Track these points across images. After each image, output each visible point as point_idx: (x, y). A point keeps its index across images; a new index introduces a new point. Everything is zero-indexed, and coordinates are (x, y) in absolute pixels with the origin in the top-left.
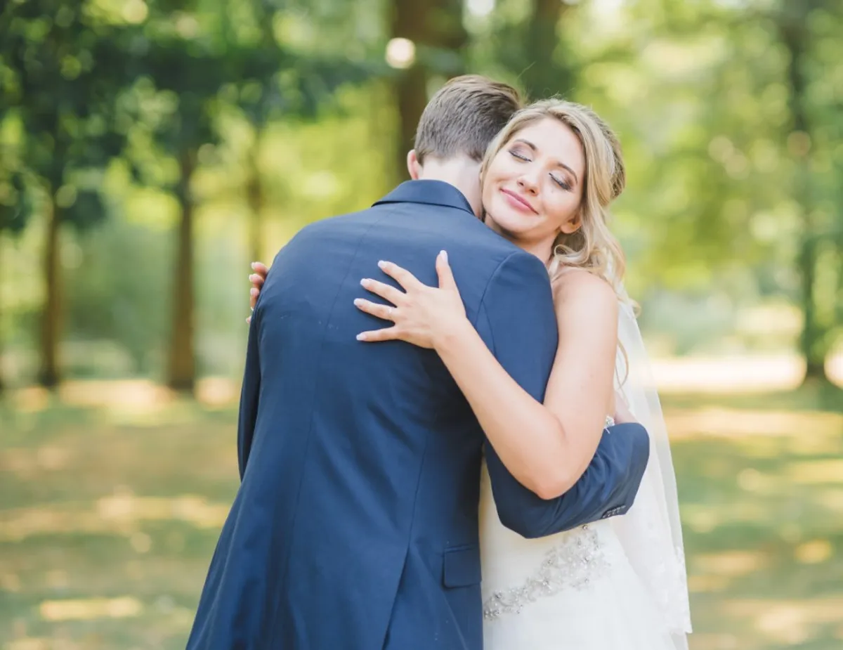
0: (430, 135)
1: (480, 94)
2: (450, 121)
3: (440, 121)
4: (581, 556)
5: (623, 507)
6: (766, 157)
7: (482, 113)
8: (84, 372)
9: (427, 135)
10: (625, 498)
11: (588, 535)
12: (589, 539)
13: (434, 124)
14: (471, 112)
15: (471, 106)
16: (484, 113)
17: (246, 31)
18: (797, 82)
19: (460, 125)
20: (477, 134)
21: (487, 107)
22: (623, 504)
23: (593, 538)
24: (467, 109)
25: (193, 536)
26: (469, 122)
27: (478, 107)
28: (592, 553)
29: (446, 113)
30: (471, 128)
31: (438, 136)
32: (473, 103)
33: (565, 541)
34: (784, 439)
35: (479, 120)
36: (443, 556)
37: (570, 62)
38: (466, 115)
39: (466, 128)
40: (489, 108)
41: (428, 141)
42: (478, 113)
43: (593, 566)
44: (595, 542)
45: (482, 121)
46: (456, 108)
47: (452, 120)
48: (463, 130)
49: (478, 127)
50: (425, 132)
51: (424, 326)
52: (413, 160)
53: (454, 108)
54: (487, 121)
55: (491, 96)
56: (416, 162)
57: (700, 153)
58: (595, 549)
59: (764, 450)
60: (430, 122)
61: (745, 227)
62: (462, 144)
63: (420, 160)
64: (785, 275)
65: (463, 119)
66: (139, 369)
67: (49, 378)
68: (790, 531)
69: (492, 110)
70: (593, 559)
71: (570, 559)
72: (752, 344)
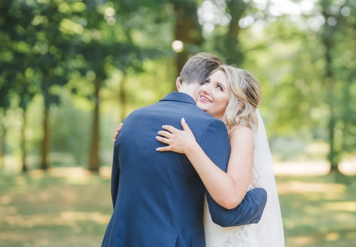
0: (186, 74)
1: (207, 61)
2: (194, 69)
3: (190, 69)
4: (240, 240)
5: (257, 220)
6: (316, 87)
7: (206, 68)
8: (57, 164)
9: (185, 73)
10: (258, 216)
11: (244, 232)
12: (244, 233)
13: (188, 70)
14: (202, 67)
15: (203, 65)
16: (207, 68)
17: (121, 37)
18: (328, 59)
19: (197, 72)
20: (203, 76)
21: (209, 66)
22: (257, 219)
23: (246, 233)
24: (201, 66)
25: (96, 227)
26: (201, 70)
27: (205, 66)
28: (245, 239)
29: (193, 66)
30: (202, 73)
31: (189, 74)
32: (204, 64)
33: (235, 233)
34: (321, 194)
35: (205, 70)
36: (191, 237)
37: (242, 50)
38: (200, 68)
39: (199, 73)
40: (210, 67)
41: (185, 76)
42: (205, 68)
43: (244, 244)
44: (246, 235)
45: (206, 71)
46: (197, 65)
47: (195, 69)
48: (198, 73)
49: (204, 73)
50: (184, 72)
51: (180, 145)
52: (179, 81)
53: (196, 65)
54: (208, 71)
55: (211, 62)
56: (179, 82)
57: (292, 85)
58: (246, 237)
59: (314, 198)
60: (187, 68)
61: (308, 113)
62: (197, 79)
63: (181, 82)
64: (323, 131)
65: (199, 69)
66: (78, 163)
67: (44, 166)
68: (323, 229)
69: (211, 67)
70: (245, 241)
71: (236, 240)
72: (310, 157)
